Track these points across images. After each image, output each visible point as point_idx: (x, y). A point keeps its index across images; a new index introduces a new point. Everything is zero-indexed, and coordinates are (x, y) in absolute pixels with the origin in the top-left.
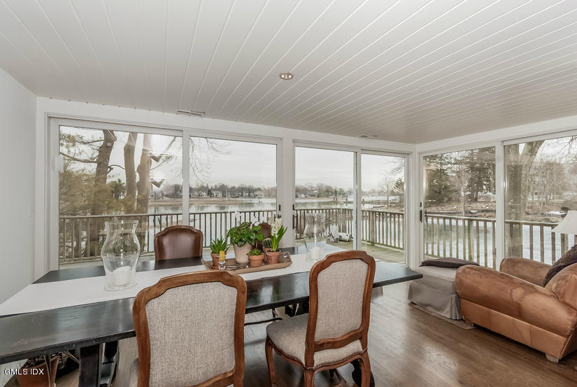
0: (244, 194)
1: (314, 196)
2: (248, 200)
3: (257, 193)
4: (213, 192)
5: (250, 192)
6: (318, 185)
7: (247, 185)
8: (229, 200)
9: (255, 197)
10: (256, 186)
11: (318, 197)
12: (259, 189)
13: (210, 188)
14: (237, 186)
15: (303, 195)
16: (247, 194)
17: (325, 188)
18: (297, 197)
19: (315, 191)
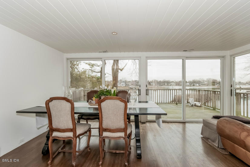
0: (165, 84)
1: (205, 85)
2: (167, 87)
3: (172, 84)
4: (151, 83)
5: (168, 83)
6: (207, 79)
7: (167, 79)
8: (158, 87)
9: (170, 85)
10: (171, 80)
11: (207, 85)
12: (173, 82)
13: (150, 81)
14: (162, 80)
15: (197, 85)
16: (167, 84)
17: (213, 81)
18: (194, 85)
19: (205, 83)
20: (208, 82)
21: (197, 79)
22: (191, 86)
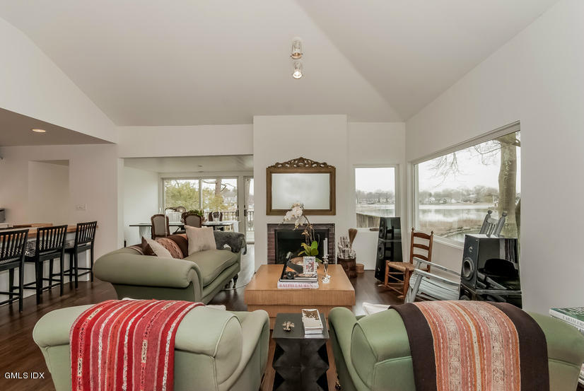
0: (381, 200)
1: (470, 201)
6: (475, 188)
11: (475, 202)
14: (373, 191)
15: (453, 201)
16: (385, 200)
17: (488, 191)
18: (445, 203)
19: (471, 196)
20: (478, 194)
21: (452, 188)
22: (439, 204)
